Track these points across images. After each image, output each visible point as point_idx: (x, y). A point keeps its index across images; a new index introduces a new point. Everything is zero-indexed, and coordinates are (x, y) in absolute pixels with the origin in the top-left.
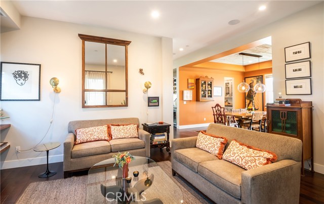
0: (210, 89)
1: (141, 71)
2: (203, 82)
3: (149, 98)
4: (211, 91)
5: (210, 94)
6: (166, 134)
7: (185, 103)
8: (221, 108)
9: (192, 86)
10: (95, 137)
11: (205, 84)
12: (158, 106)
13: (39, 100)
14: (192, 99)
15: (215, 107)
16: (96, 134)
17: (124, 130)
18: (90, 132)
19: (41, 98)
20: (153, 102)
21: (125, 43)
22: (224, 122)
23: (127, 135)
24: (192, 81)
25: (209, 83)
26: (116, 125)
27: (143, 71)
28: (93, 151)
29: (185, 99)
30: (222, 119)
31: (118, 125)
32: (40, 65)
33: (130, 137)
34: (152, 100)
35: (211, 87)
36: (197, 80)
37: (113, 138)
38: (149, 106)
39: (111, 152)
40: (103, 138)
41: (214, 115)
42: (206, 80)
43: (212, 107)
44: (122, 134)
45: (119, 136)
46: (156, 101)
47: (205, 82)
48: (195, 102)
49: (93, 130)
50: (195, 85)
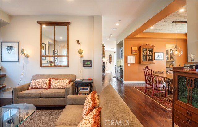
0: (151, 54)
1: (78, 42)
2: (144, 49)
3: (84, 61)
4: (152, 56)
5: (151, 58)
6: (89, 88)
7: (129, 65)
8: (149, 70)
9: (135, 52)
10: (40, 86)
11: (146, 50)
12: (91, 66)
13: (19, 62)
14: (134, 62)
15: (146, 69)
16: (40, 84)
17: (59, 83)
18: (37, 83)
19: (20, 61)
20: (87, 64)
21: (67, 24)
22: (152, 82)
23: (60, 87)
24: (135, 48)
25: (150, 49)
26: (56, 79)
27: (80, 42)
28: (29, 95)
29: (129, 62)
30: (150, 80)
31: (57, 79)
32: (19, 42)
33: (62, 88)
34: (86, 62)
35: (152, 53)
36: (139, 48)
37: (51, 87)
38: (84, 67)
39: (41, 97)
40: (44, 87)
41: (145, 75)
42: (147, 47)
43: (144, 69)
44: (57, 85)
45: (55, 87)
46: (89, 63)
47: (146, 49)
48: (138, 64)
49: (39, 81)
50: (138, 52)
